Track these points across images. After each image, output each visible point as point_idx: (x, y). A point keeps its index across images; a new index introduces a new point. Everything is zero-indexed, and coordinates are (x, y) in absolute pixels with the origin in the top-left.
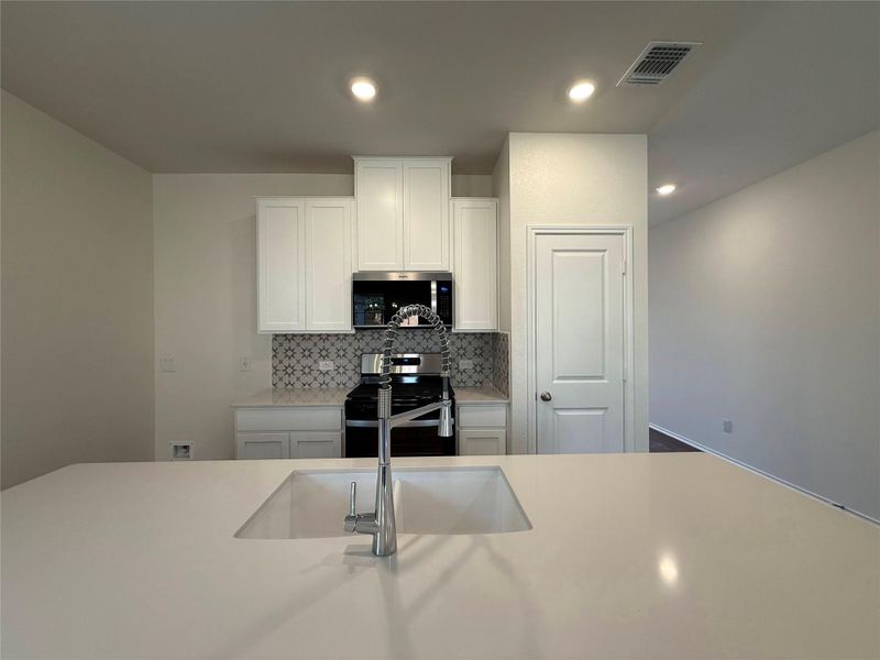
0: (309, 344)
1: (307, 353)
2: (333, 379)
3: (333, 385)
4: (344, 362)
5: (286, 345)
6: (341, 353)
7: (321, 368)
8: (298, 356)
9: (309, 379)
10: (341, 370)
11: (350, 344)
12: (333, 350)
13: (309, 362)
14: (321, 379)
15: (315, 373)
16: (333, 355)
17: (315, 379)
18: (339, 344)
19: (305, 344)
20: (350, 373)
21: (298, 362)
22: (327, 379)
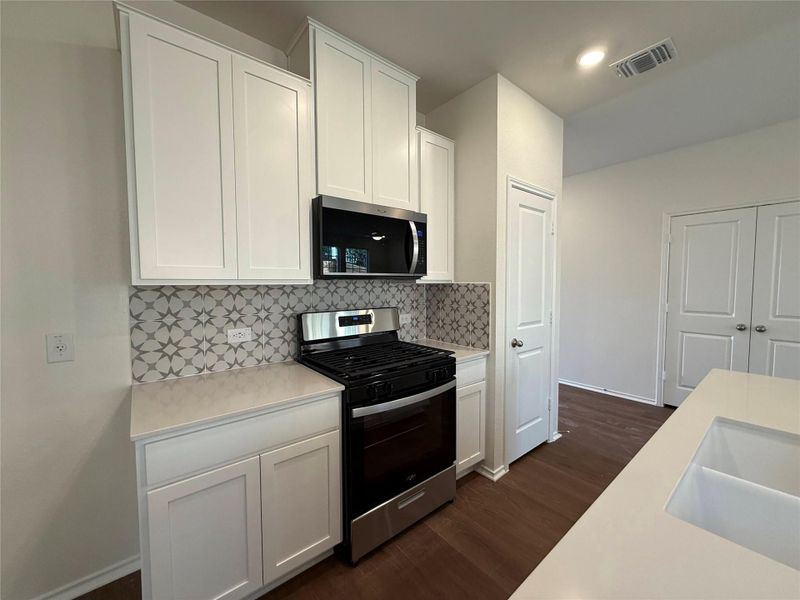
0: (209, 304)
1: (204, 318)
2: (250, 354)
3: (250, 363)
4: (267, 327)
5: (162, 305)
6: (263, 314)
7: (231, 340)
8: (187, 322)
9: (210, 359)
10: (263, 340)
11: (276, 301)
12: (249, 311)
13: (210, 331)
14: (230, 357)
15: (220, 349)
16: (250, 318)
17: (221, 358)
18: (258, 302)
19: (199, 304)
20: (276, 343)
21: (188, 333)
22: (241, 355)
